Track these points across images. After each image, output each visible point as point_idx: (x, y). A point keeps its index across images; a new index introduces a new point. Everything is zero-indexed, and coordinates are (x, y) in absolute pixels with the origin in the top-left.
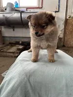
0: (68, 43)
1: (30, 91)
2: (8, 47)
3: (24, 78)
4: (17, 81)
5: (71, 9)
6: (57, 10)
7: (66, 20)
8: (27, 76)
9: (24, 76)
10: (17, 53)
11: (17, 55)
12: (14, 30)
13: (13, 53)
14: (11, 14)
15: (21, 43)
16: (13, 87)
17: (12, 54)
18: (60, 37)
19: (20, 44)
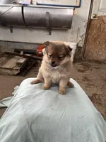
0: (90, 54)
1: (32, 139)
2: (4, 59)
3: (25, 126)
4: (17, 129)
5: (98, 5)
6: (78, 5)
7: (90, 21)
8: (28, 123)
9: (25, 123)
10: (17, 70)
11: (16, 72)
12: (12, 31)
13: (11, 69)
14: (8, 8)
15: (22, 53)
16: (12, 135)
17: (9, 71)
18: (79, 45)
19: (21, 56)
